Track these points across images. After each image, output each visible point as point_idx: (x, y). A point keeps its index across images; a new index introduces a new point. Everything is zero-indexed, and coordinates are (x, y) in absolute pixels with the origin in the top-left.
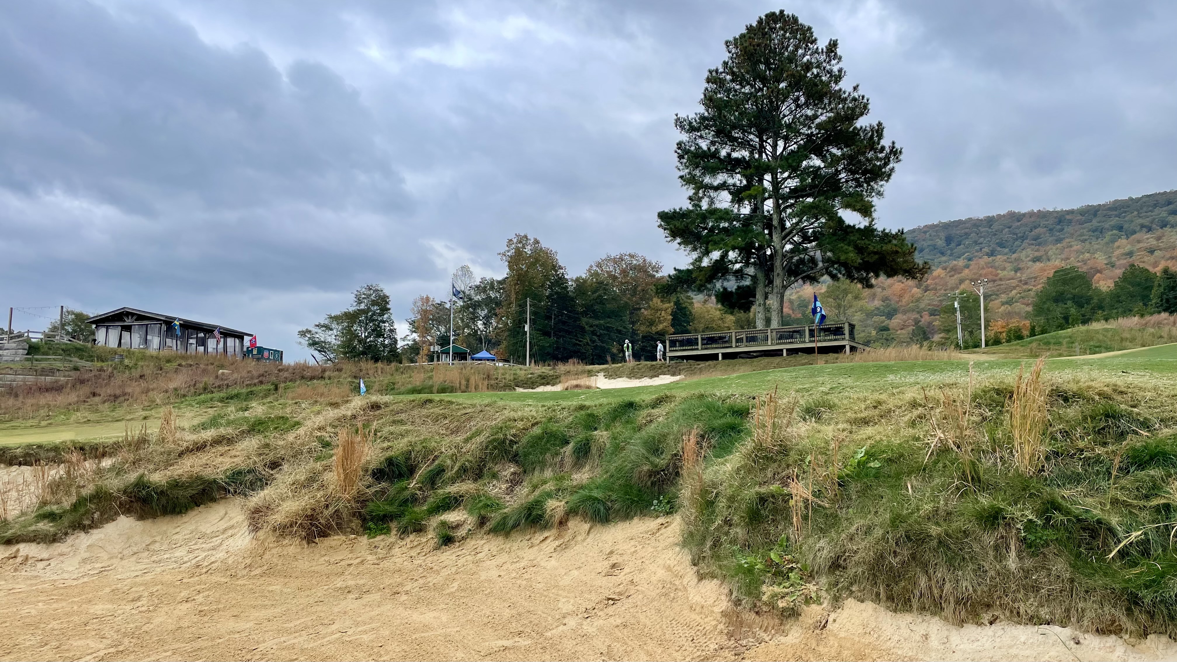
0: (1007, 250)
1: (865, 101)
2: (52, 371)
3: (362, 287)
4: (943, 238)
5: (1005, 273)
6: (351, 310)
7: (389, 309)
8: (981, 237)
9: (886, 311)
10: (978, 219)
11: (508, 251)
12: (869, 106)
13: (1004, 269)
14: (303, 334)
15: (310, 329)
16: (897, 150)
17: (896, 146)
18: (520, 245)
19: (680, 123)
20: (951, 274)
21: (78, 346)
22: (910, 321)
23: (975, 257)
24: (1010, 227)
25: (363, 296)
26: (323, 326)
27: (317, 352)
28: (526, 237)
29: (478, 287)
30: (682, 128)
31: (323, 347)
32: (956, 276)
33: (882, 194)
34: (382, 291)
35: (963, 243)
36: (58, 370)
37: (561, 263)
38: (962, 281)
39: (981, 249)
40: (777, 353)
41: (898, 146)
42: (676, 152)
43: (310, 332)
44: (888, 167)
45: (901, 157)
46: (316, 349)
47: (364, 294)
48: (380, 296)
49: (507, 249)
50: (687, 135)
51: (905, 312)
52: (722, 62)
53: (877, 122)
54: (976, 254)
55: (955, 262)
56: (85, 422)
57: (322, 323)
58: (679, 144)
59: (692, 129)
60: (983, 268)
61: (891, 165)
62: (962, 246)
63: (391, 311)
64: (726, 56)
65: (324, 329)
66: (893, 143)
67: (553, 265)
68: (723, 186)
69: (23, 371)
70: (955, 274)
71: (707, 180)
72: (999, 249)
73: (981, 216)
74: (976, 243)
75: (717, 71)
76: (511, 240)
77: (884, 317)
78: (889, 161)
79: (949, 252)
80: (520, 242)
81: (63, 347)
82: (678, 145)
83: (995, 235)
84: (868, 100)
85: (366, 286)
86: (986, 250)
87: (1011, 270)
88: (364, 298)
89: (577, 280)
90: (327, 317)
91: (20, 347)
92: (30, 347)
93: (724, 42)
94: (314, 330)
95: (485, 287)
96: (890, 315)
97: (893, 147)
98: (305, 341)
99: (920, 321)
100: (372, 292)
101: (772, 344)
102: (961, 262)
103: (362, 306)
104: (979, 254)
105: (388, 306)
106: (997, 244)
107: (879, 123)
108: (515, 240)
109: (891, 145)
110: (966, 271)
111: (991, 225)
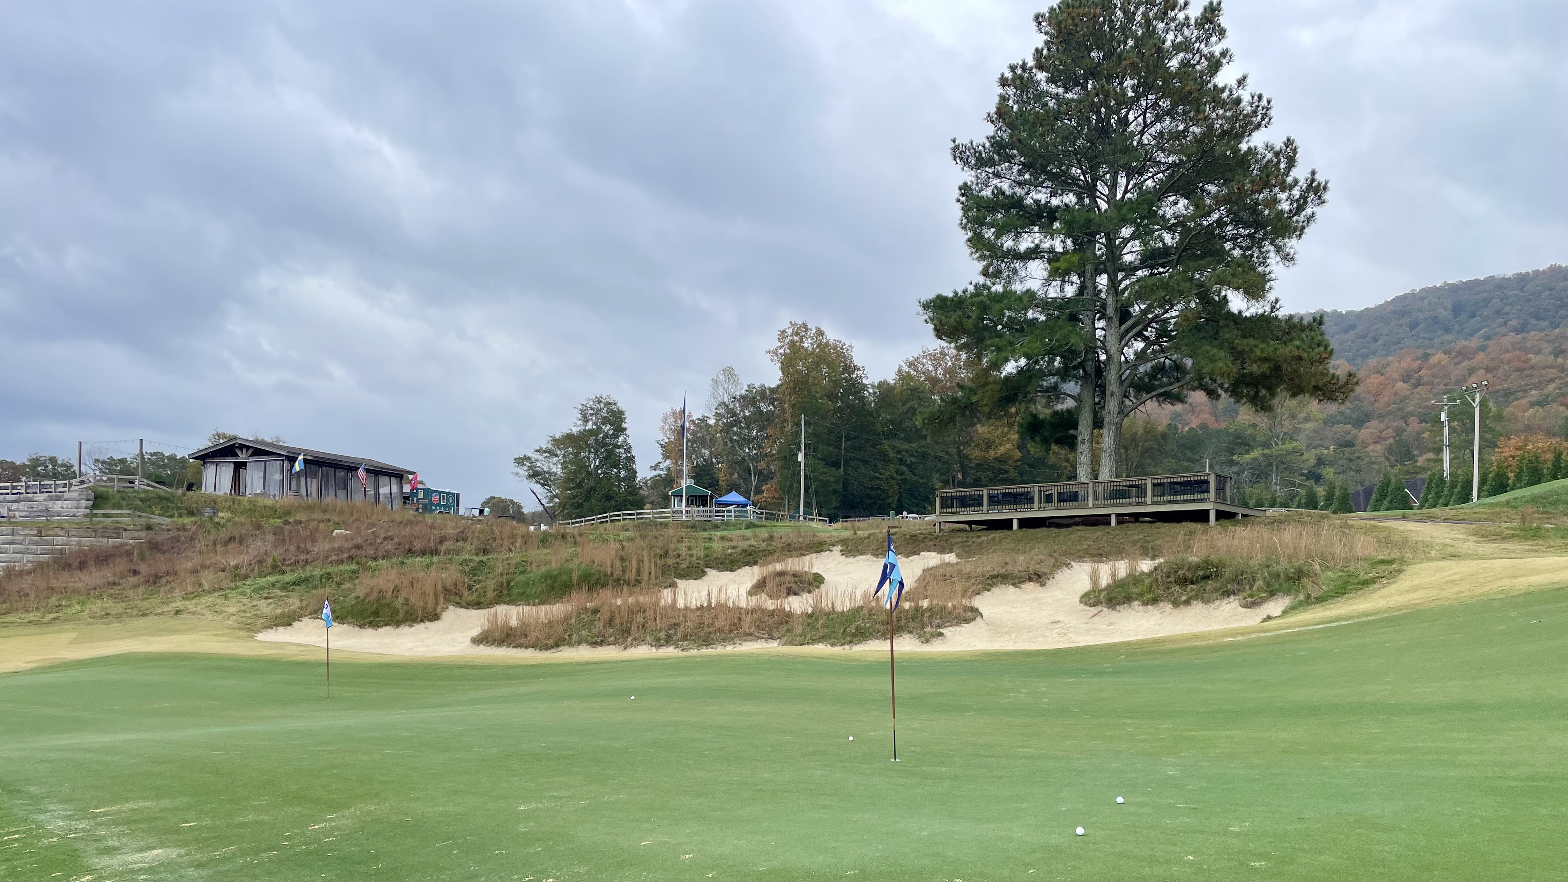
0: (1547, 322)
1: (1264, 103)
2: (117, 531)
3: (589, 400)
4: (1449, 306)
5: (1540, 358)
6: (575, 430)
7: (625, 429)
8: (1507, 304)
9: (1355, 416)
10: (1504, 278)
11: (781, 347)
12: (1272, 113)
13: (1538, 352)
14: (520, 461)
15: (530, 454)
16: (1319, 184)
17: (1317, 177)
18: (796, 338)
19: (959, 153)
20: (1456, 360)
21: (163, 494)
22: (1390, 430)
23: (1496, 334)
24: (1551, 289)
25: (591, 412)
26: (545, 452)
27: (539, 485)
28: (805, 325)
29: (744, 397)
30: (966, 162)
31: (546, 480)
32: (1464, 364)
33: (1292, 259)
34: (615, 404)
35: (1478, 313)
36: (125, 530)
37: (857, 362)
38: (1472, 371)
39: (1506, 323)
40: (1101, 521)
41: (1320, 178)
42: (958, 201)
43: (529, 458)
44: (1304, 213)
45: (1326, 196)
46: (537, 482)
47: (592, 409)
48: (613, 411)
49: (779, 344)
50: (973, 173)
51: (1381, 417)
52: (1033, 51)
53: (1285, 139)
54: (1498, 329)
55: (1465, 343)
56: (103, 616)
57: (544, 447)
58: (965, 189)
59: (981, 162)
60: (1507, 351)
61: (1309, 211)
62: (1476, 318)
63: (627, 432)
64: (1040, 40)
65: (547, 455)
66: (1313, 173)
67: (846, 365)
68: (1033, 253)
69: (78, 532)
70: (1463, 361)
71: (1008, 243)
72: (1533, 321)
73: (1509, 273)
74: (1498, 312)
75: (1024, 66)
76: (784, 331)
77: (1350, 426)
78: (1305, 202)
79: (1457, 327)
80: (797, 334)
81: (142, 496)
82: (960, 189)
83: (1529, 300)
84: (1269, 102)
85: (594, 398)
86: (1514, 323)
87: (1551, 353)
88: (592, 415)
89: (881, 385)
90: (550, 439)
91: (83, 497)
92: (96, 497)
93: (1032, 17)
94: (534, 456)
95: (754, 398)
96: (1359, 423)
97: (1313, 180)
98: (523, 471)
99: (1404, 430)
100: (602, 405)
101: (1094, 507)
102: (1473, 343)
103: (590, 426)
104: (1504, 330)
105: (624, 425)
106: (1531, 313)
107: (1288, 140)
108: (790, 331)
109: (1310, 176)
110: (1481, 356)
111: (1524, 286)
